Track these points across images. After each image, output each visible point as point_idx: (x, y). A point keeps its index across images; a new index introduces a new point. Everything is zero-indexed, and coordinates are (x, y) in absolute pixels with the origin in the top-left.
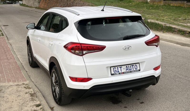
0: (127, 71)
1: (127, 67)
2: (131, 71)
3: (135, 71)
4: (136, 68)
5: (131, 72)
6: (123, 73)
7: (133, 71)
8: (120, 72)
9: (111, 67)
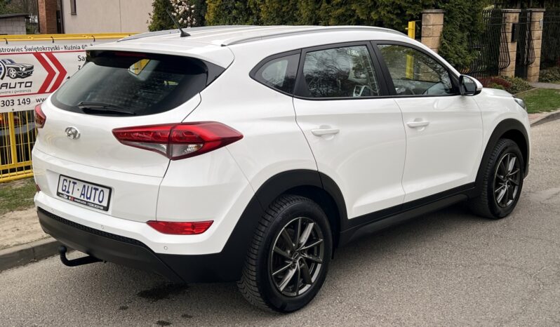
0: (82, 198)
1: (84, 186)
2: (87, 202)
3: (96, 206)
4: (101, 200)
5: (87, 204)
6: (74, 199)
7: (93, 205)
8: (70, 194)
9: (61, 175)
